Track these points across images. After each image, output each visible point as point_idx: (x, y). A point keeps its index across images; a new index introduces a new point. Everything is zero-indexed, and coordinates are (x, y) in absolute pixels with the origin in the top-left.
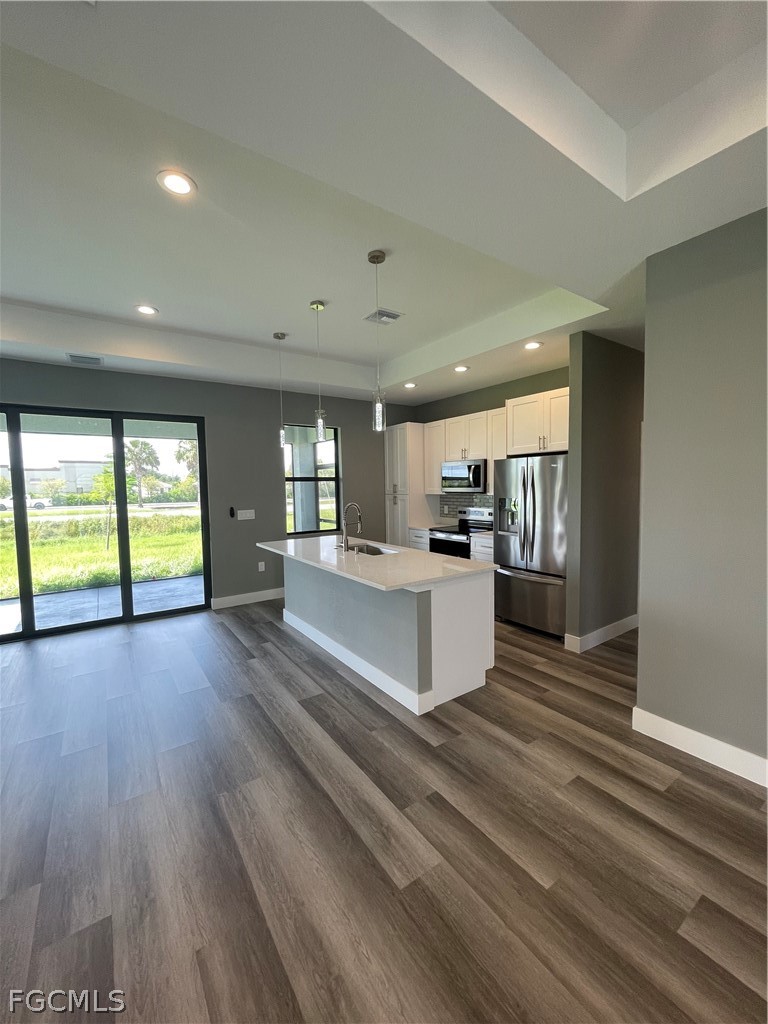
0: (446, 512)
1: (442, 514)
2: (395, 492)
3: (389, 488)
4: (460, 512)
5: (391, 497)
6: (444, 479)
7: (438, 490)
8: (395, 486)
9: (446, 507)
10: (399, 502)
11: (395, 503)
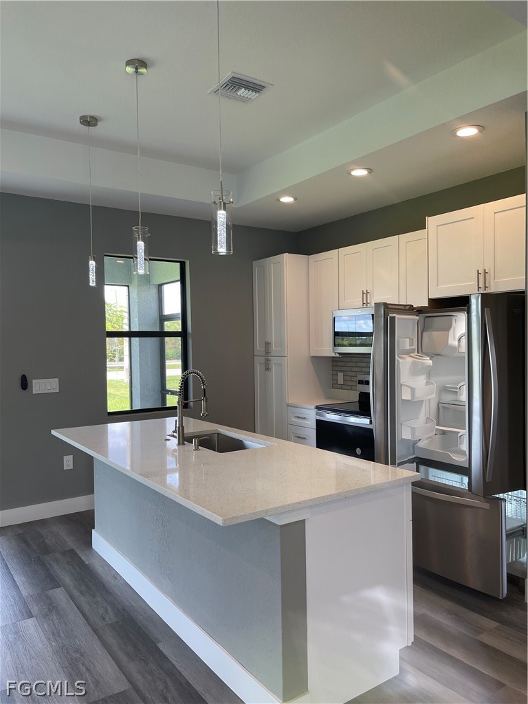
0: (341, 381)
1: (335, 385)
2: (267, 352)
3: (259, 348)
4: (361, 382)
5: (262, 360)
6: (336, 334)
7: (328, 350)
8: (267, 344)
9: (341, 375)
10: (274, 368)
11: (268, 369)
